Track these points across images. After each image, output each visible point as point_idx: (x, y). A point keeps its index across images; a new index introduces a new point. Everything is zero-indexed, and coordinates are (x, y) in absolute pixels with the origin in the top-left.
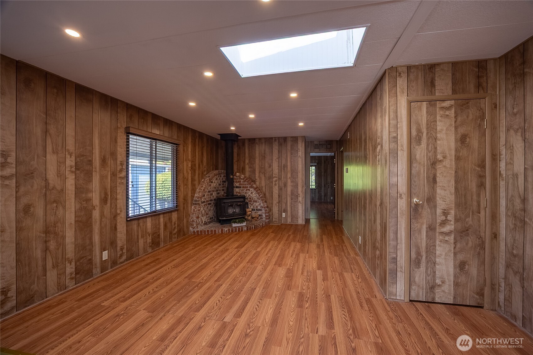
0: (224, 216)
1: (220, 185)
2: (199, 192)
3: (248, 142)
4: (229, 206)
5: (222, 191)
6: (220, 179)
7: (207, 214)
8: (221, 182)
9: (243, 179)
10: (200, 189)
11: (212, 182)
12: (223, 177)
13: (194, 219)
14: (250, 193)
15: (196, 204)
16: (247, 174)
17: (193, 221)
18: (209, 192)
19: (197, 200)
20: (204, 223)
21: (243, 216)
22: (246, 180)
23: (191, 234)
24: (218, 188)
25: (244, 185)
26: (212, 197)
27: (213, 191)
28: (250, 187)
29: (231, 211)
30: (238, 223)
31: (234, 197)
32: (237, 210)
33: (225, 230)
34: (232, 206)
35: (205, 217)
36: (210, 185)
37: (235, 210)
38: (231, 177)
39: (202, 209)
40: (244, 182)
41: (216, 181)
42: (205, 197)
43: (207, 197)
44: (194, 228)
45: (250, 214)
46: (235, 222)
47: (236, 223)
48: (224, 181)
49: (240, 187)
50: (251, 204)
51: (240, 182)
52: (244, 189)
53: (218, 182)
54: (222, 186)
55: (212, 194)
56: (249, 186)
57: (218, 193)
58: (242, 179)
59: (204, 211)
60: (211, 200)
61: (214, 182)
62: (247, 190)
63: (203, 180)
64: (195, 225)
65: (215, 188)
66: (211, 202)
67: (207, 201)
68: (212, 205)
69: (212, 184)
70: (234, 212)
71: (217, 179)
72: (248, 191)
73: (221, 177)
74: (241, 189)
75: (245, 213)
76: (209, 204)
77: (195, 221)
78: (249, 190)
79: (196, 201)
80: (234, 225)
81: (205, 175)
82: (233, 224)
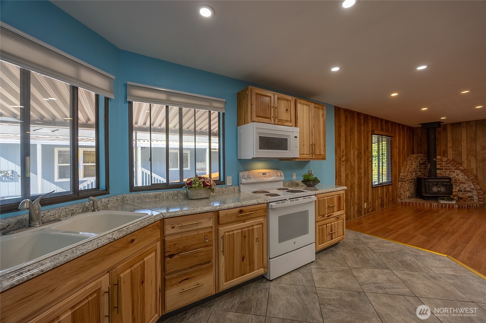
0: (429, 193)
1: (417, 166)
2: (404, 172)
3: (451, 126)
4: (434, 185)
5: (419, 172)
6: (417, 161)
7: (409, 190)
8: (418, 164)
9: (446, 161)
10: (404, 170)
11: (412, 164)
12: (420, 160)
13: (401, 192)
14: (455, 175)
15: (402, 181)
16: (450, 157)
17: (401, 194)
18: (411, 172)
19: (404, 178)
20: (408, 197)
21: (450, 195)
22: (449, 163)
23: (399, 204)
24: (416, 169)
25: (447, 167)
26: (412, 177)
27: (413, 172)
28: (455, 169)
29: (435, 189)
30: (446, 200)
31: (437, 177)
32: (443, 189)
33: (434, 204)
34: (437, 185)
35: (408, 192)
36: (411, 167)
37: (440, 189)
38: (435, 159)
39: (407, 185)
40: (447, 164)
41: (415, 164)
42: (408, 176)
43: (409, 177)
44: (401, 200)
45: (456, 194)
46: (443, 199)
47: (445, 200)
48: (421, 163)
49: (442, 169)
50: (456, 185)
51: (442, 164)
52: (447, 171)
53: (416, 164)
54: (419, 168)
55: (412, 174)
56: (453, 168)
57: (416, 174)
58: (444, 161)
59: (407, 187)
60: (412, 179)
61: (413, 164)
62: (450, 172)
63: (405, 163)
64: (403, 197)
65: (414, 170)
66: (412, 181)
67: (409, 180)
68: (413, 184)
69: (412, 166)
70: (438, 191)
71: (415, 162)
72: (452, 173)
73: (418, 160)
74: (443, 171)
75: (451, 193)
76: (411, 182)
77: (403, 194)
78: (454, 172)
79: (402, 179)
80: (442, 202)
81: (406, 159)
82: (441, 200)
